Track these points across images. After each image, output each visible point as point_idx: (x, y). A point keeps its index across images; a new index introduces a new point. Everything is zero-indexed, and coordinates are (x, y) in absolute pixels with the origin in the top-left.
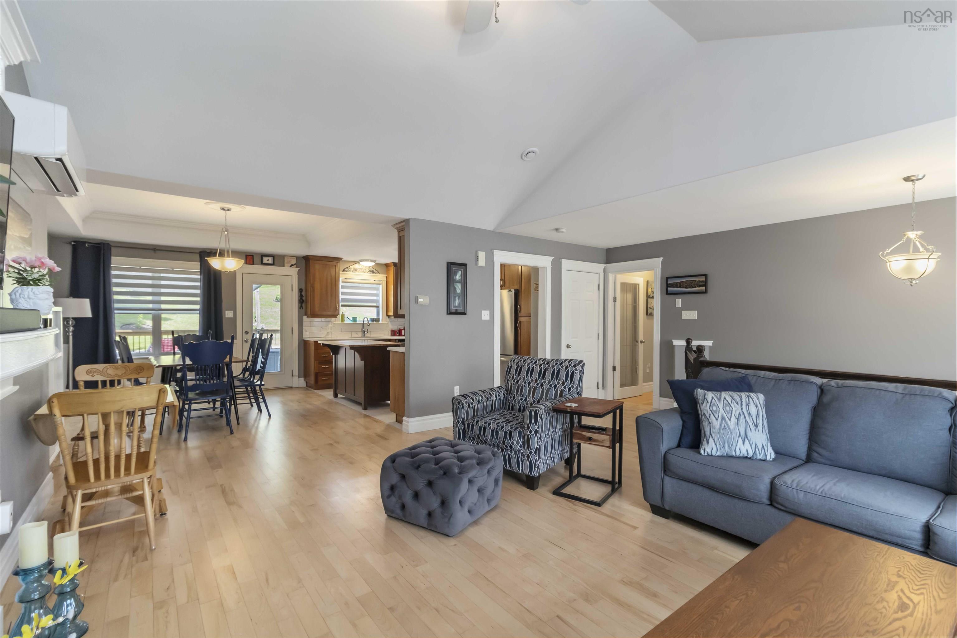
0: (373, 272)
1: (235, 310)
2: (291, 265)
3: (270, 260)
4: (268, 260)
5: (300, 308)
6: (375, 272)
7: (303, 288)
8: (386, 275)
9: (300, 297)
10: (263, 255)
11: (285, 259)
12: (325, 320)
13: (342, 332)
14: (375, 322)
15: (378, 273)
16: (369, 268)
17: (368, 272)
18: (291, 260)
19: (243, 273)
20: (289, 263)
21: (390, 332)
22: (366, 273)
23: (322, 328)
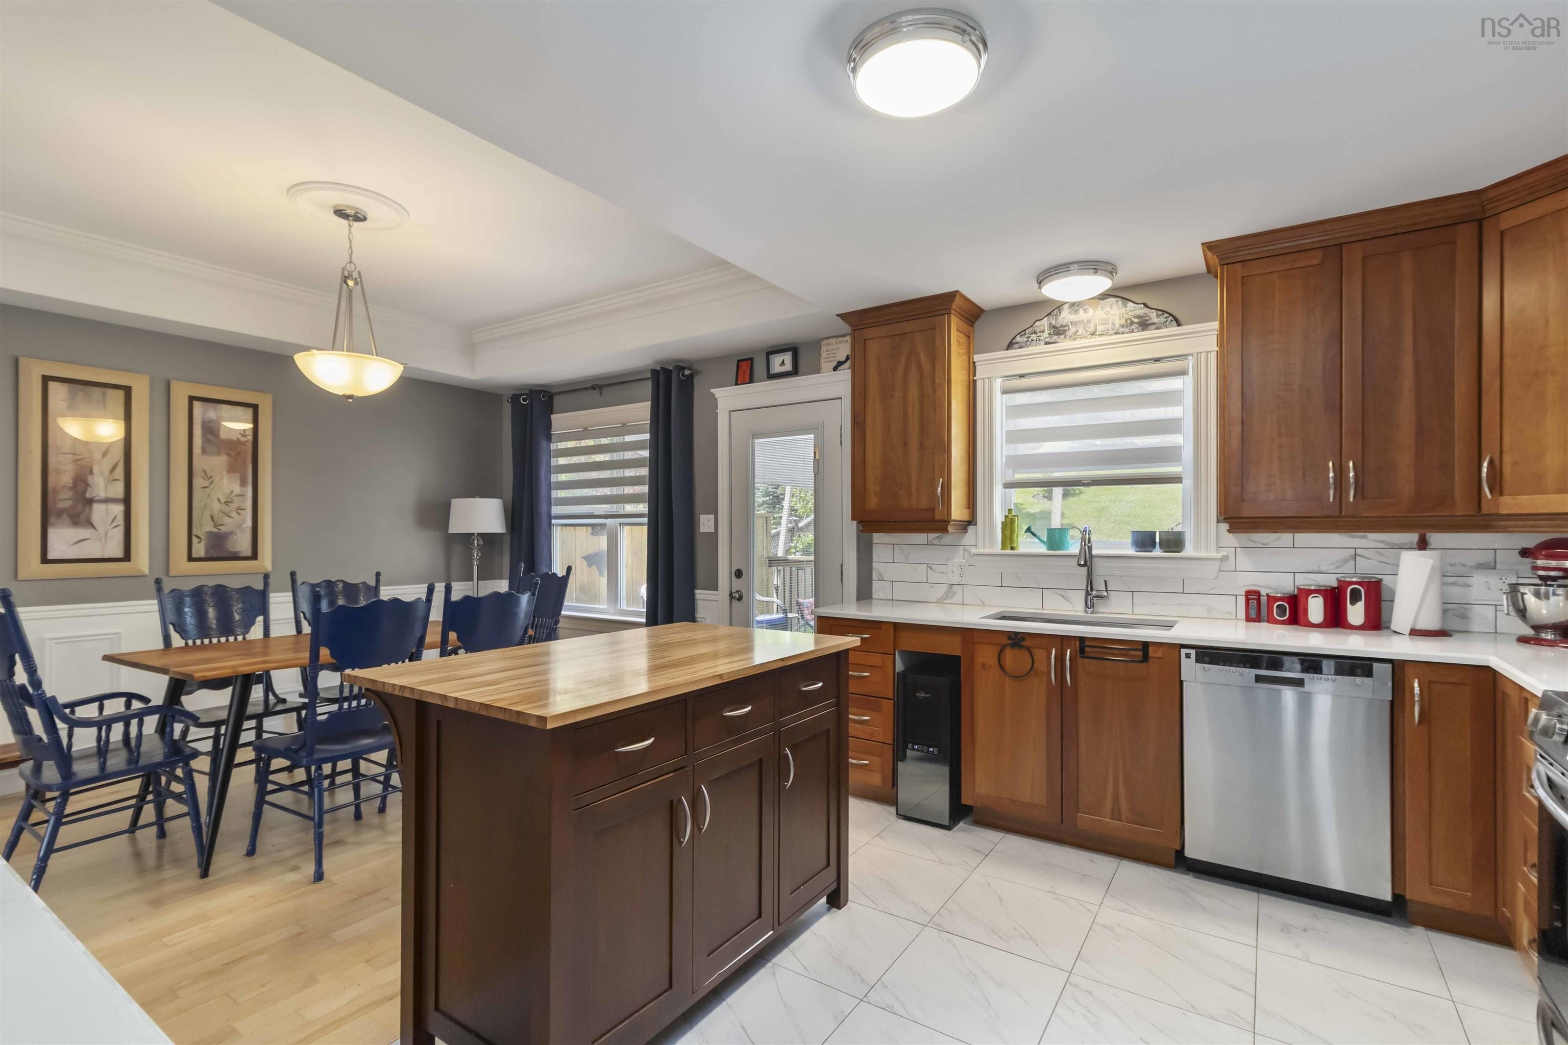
0: (1144, 324)
1: (715, 511)
2: (835, 364)
3: (788, 362)
4: (782, 363)
6: (1155, 320)
8: (1217, 325)
10: (771, 352)
11: (824, 348)
12: (941, 538)
13: (1002, 586)
14: (1157, 552)
15: (1172, 321)
16: (1123, 310)
17: (1122, 330)
18: (837, 349)
19: (730, 412)
20: (833, 357)
21: (1242, 600)
22: (1111, 335)
23: (931, 568)
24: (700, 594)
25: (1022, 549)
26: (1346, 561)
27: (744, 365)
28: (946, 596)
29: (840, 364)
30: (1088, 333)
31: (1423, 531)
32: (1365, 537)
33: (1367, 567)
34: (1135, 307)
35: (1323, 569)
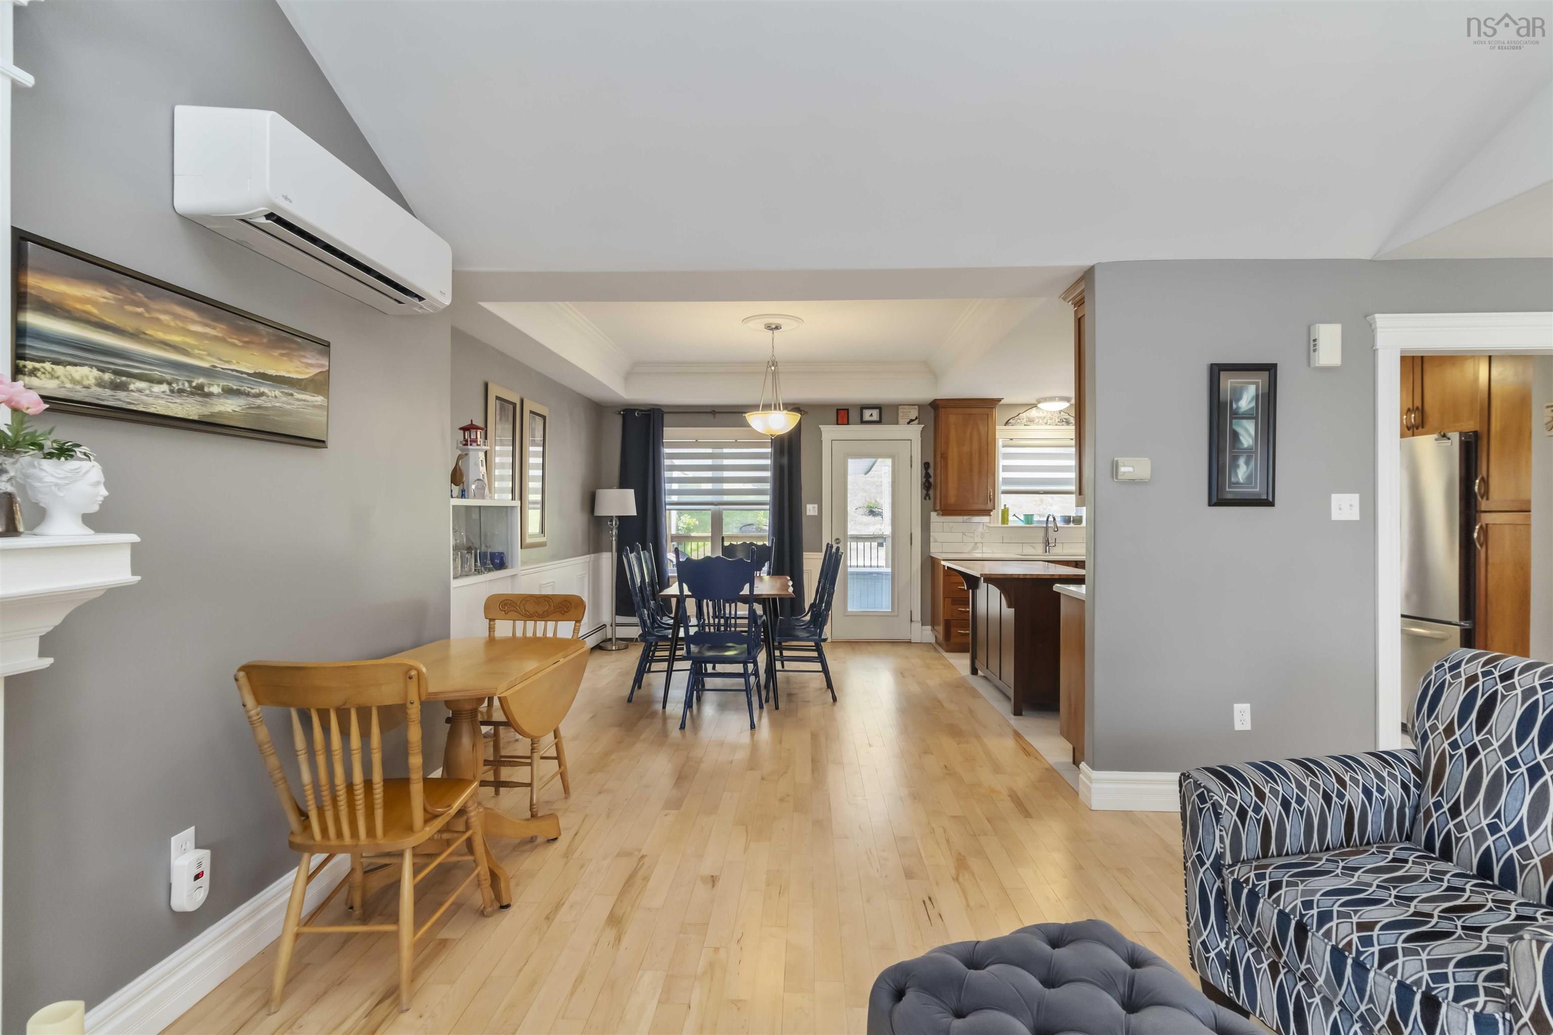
0: (1067, 423)
1: (820, 502)
2: (908, 420)
3: (875, 413)
4: (871, 415)
5: (925, 499)
7: (931, 461)
9: (925, 477)
10: (863, 407)
11: (900, 410)
12: (971, 519)
13: (1003, 542)
14: (1072, 525)
16: (1059, 415)
17: (1059, 424)
18: (910, 414)
19: (832, 441)
20: (907, 417)
23: (965, 534)
25: (1010, 524)
27: (842, 412)
28: (974, 549)
29: (912, 420)
34: (1064, 415)
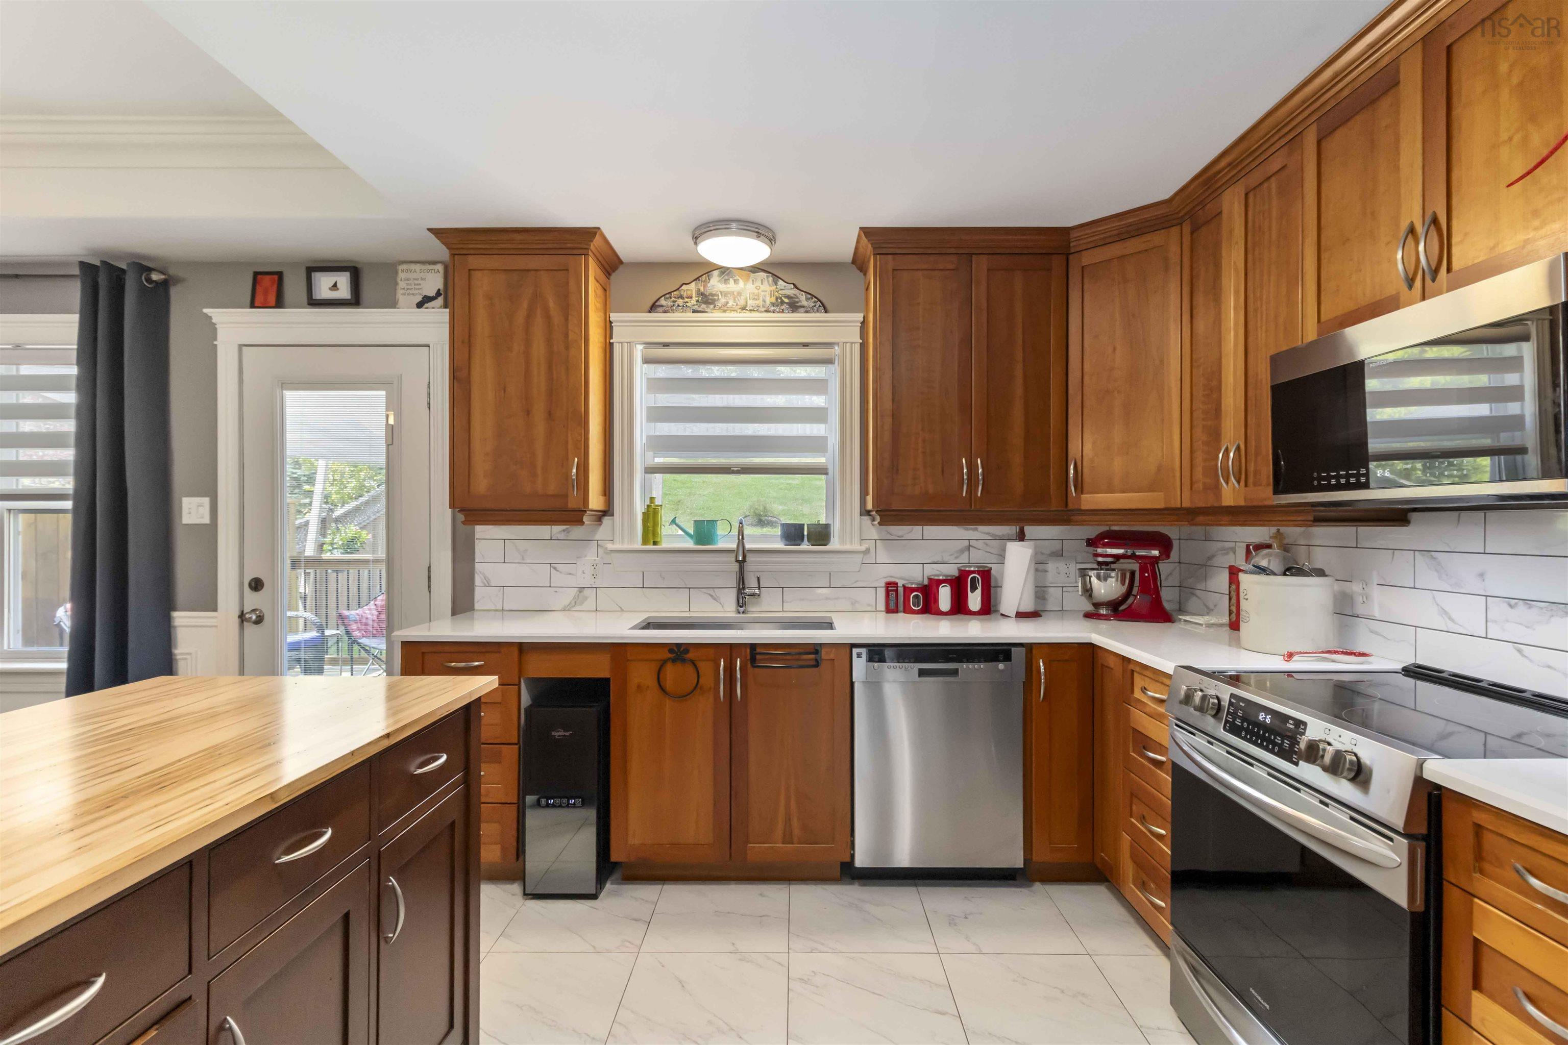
0: (794, 306)
1: (210, 490)
2: (419, 299)
3: (343, 285)
4: (334, 286)
6: (805, 303)
8: (860, 317)
10: (313, 268)
11: (401, 275)
12: (568, 532)
13: (643, 588)
14: (805, 546)
15: (820, 306)
16: (774, 288)
17: (772, 308)
18: (422, 279)
19: (241, 346)
20: (415, 289)
21: (882, 593)
22: (761, 312)
23: (555, 568)
24: (180, 618)
25: (665, 545)
26: (962, 551)
27: (266, 280)
28: (575, 602)
29: (428, 298)
30: (739, 307)
31: (1021, 524)
32: (976, 529)
33: (979, 557)
34: (785, 287)
35: (946, 560)
